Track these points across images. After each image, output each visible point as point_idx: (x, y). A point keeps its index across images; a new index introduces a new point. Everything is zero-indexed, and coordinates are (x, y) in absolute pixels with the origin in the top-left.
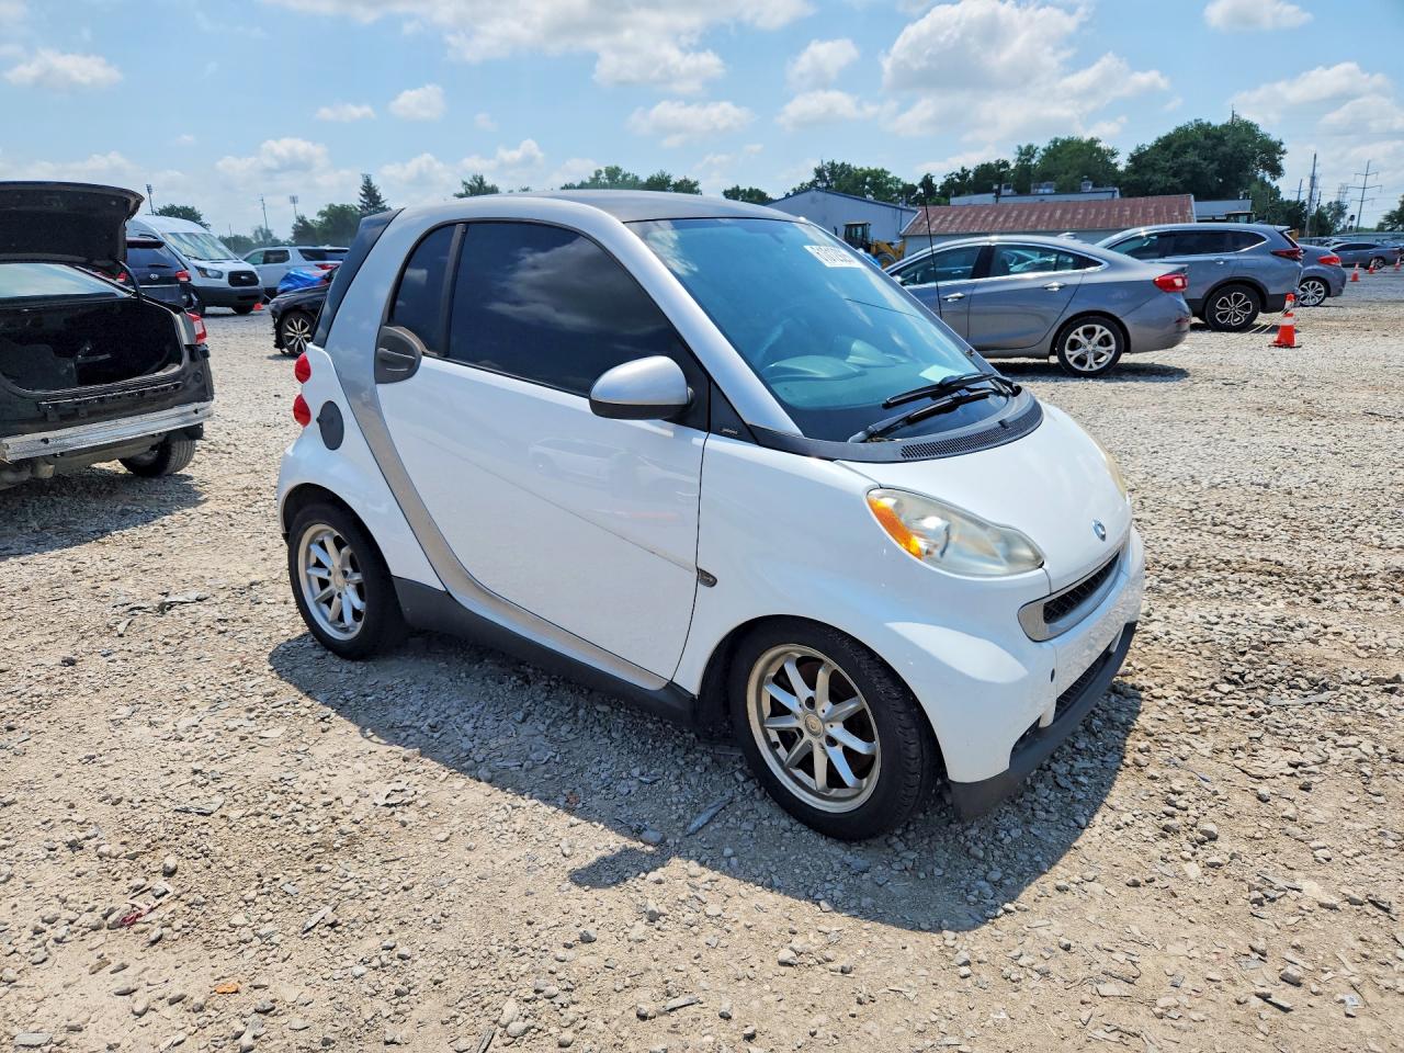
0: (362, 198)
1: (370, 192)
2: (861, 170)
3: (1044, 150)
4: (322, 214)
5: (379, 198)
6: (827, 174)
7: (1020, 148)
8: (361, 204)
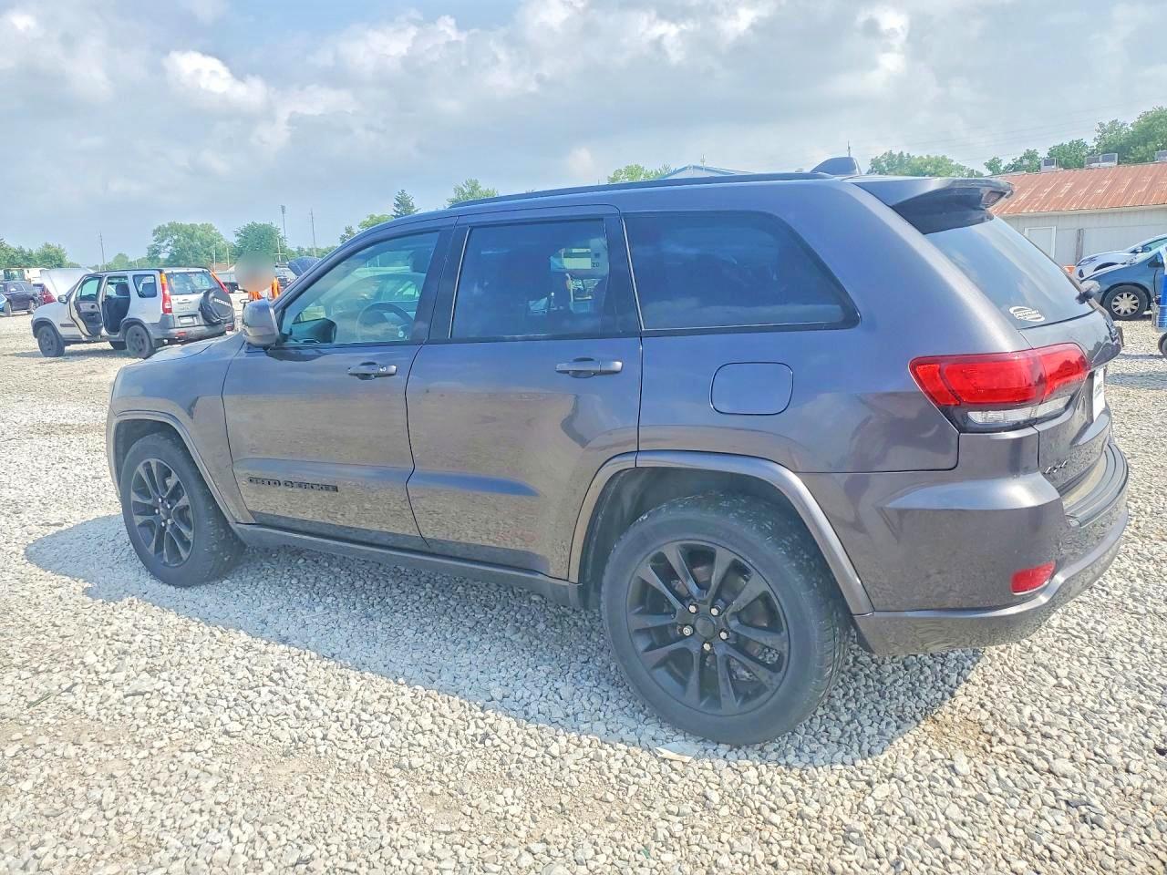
0: (396, 209)
1: (403, 203)
2: (921, 158)
3: (1132, 125)
4: (363, 225)
5: (413, 207)
6: (884, 164)
7: (1102, 125)
8: (395, 214)
